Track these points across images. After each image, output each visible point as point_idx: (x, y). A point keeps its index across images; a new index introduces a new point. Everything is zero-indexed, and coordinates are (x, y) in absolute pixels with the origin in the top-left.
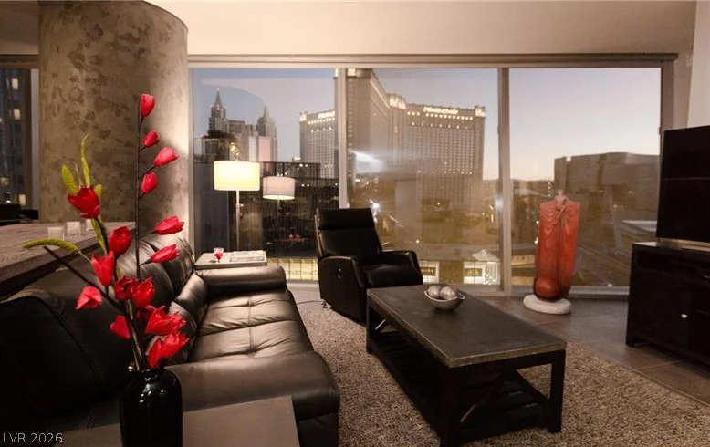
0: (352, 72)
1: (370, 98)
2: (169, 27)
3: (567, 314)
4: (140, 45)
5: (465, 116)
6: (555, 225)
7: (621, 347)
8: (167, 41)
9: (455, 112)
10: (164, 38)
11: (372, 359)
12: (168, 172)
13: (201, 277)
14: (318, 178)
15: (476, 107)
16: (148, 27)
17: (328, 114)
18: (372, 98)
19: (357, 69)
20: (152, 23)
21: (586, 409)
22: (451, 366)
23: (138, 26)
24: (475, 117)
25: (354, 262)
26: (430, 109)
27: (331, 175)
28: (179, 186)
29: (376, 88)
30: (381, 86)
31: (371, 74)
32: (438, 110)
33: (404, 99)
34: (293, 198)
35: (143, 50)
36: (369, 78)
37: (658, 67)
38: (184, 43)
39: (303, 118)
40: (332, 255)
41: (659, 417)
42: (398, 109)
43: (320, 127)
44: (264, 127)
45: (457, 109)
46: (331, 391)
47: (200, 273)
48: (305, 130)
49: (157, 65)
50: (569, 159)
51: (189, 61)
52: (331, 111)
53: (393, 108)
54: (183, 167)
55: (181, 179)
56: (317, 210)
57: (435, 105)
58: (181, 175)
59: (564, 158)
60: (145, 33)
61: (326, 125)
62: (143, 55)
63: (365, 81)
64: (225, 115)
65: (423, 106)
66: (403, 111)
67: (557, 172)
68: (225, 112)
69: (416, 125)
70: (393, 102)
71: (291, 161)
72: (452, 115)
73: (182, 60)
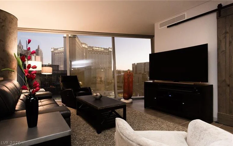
0: (70, 36)
1: (76, 44)
2: (13, 19)
3: (131, 103)
4: (3, 24)
5: (106, 50)
6: (128, 79)
7: (143, 108)
8: (11, 24)
9: (103, 49)
10: (11, 22)
11: (78, 116)
12: (11, 64)
13: (25, 95)
14: (58, 70)
15: (109, 48)
16: (6, 19)
17: (61, 49)
18: (77, 44)
19: (71, 35)
20: (7, 18)
21: (133, 121)
22: (98, 109)
23: (2, 18)
24: (109, 51)
25: (72, 90)
26: (95, 48)
27: (63, 69)
28: (14, 68)
29: (78, 41)
30: (79, 40)
31: (76, 37)
32: (98, 49)
33: (87, 45)
34: (51, 74)
35: (3, 26)
36: (75, 38)
37: (150, 38)
38: (16, 24)
39: (53, 50)
40: (65, 89)
41: (148, 121)
42: (85, 48)
43: (59, 53)
44: (38, 52)
45: (103, 48)
46: (69, 112)
47: (24, 94)
48: (53, 54)
49: (8, 30)
50: (136, 64)
51: (18, 30)
52: (62, 48)
53: (83, 47)
54: (16, 62)
55: (15, 66)
56: (61, 76)
57: (97, 47)
58: (15, 65)
59: (135, 64)
60: (4, 21)
61: (61, 53)
62: (3, 27)
63: (74, 38)
64: (23, 48)
65: (93, 47)
66: (87, 48)
67: (133, 68)
68: (23, 47)
69: (91, 53)
70: (83, 46)
71: (48, 64)
72: (102, 50)
73: (16, 29)
